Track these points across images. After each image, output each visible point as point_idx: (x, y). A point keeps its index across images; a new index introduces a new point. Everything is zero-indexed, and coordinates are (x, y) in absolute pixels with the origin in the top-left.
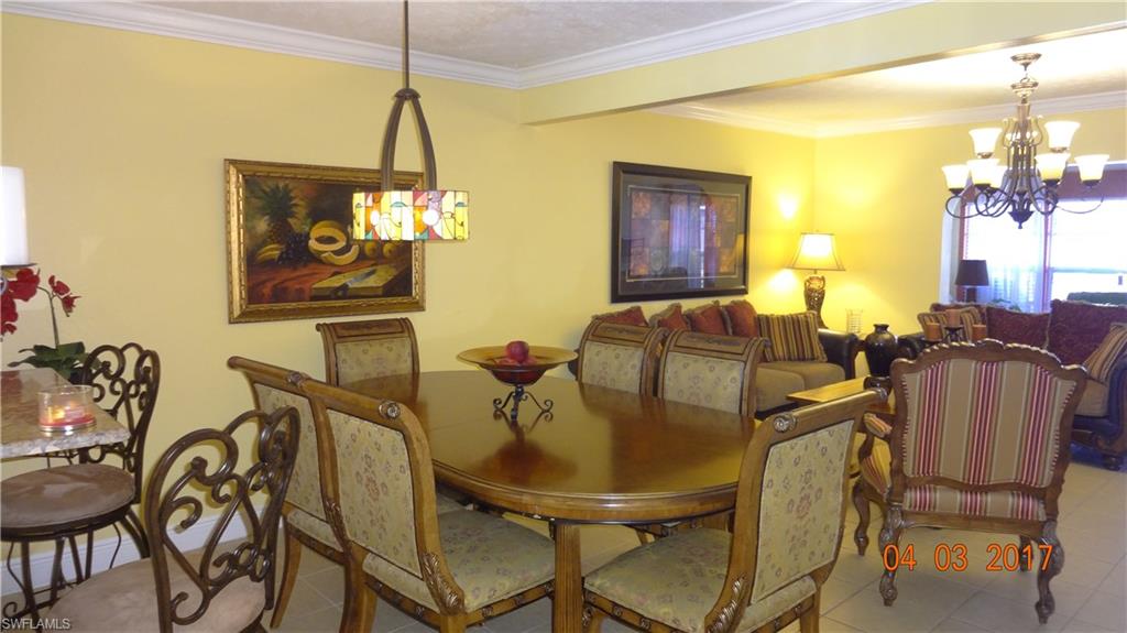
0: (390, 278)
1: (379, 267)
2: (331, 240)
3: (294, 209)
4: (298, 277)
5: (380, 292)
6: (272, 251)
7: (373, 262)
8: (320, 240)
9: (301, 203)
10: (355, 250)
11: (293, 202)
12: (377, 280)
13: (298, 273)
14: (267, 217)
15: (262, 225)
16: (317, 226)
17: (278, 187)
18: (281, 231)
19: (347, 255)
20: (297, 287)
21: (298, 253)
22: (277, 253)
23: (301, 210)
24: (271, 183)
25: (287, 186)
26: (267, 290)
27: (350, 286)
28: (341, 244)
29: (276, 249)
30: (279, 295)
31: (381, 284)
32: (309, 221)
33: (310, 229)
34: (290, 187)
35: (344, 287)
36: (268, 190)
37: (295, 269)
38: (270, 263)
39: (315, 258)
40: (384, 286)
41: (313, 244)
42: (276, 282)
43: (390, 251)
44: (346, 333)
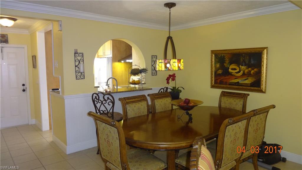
0: (253, 81)
1: (249, 78)
2: (235, 69)
3: (226, 61)
4: (226, 79)
5: (249, 85)
6: (220, 72)
7: (247, 76)
8: (232, 69)
9: (227, 59)
10: (242, 72)
11: (225, 59)
12: (249, 81)
13: (226, 78)
14: (219, 63)
15: (218, 65)
16: (231, 65)
17: (222, 56)
18: (222, 67)
19: (239, 73)
20: (226, 81)
21: (226, 72)
22: (221, 72)
23: (227, 62)
24: (220, 55)
25: (224, 55)
26: (218, 81)
27: (240, 82)
28: (238, 70)
29: (221, 71)
30: (221, 83)
31: (250, 83)
32: (229, 64)
33: (229, 66)
34: (225, 55)
35: (238, 82)
36: (219, 57)
37: (225, 77)
38: (219, 75)
39: (230, 74)
40: (251, 83)
41: (230, 70)
42: (221, 79)
43: (253, 73)
44: (226, 94)
